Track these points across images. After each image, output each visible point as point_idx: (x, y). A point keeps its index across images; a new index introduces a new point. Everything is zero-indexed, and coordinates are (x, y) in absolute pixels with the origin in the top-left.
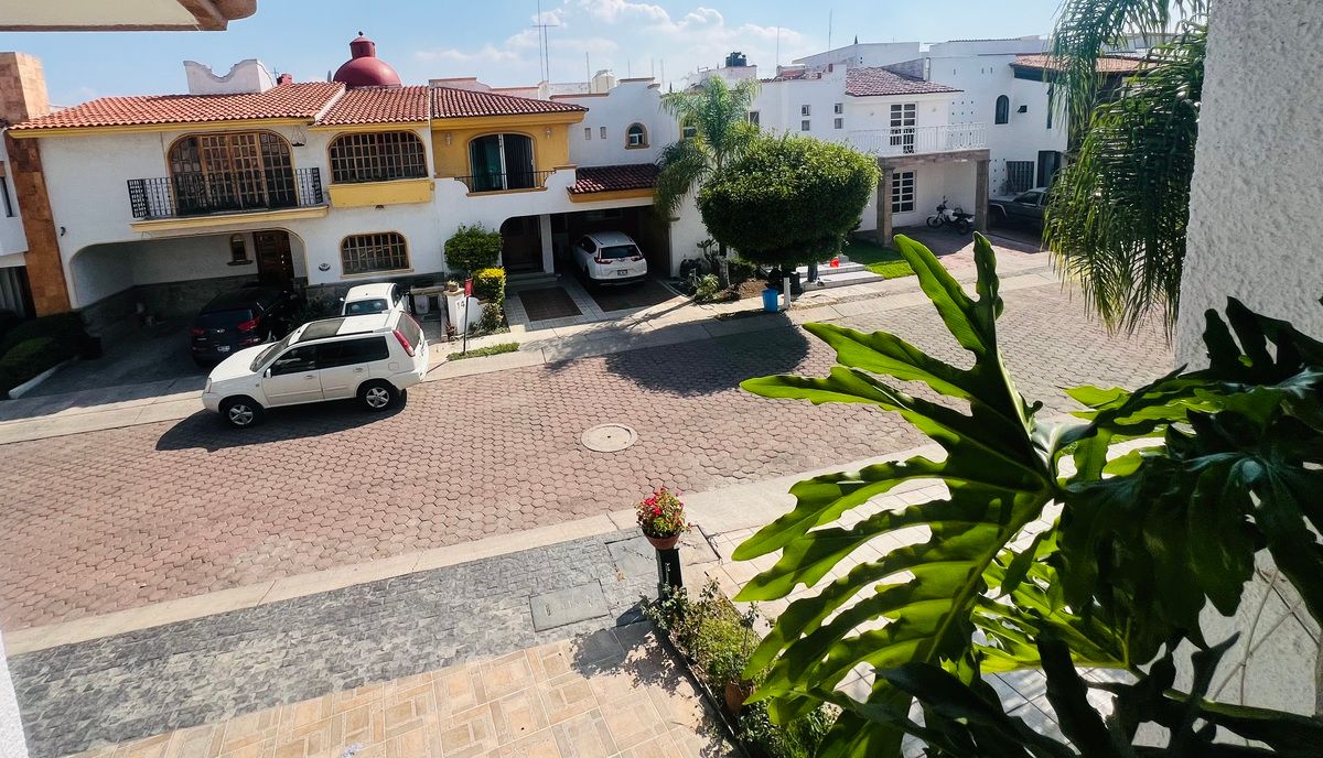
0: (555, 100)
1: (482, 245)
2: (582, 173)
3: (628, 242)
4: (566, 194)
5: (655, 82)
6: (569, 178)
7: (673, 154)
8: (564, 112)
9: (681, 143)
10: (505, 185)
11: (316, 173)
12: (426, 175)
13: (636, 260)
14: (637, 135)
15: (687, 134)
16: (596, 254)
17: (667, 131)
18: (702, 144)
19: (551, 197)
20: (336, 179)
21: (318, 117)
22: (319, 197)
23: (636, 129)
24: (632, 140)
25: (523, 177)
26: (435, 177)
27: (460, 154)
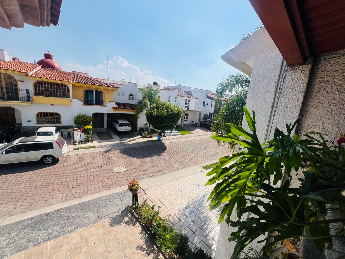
0: (111, 84)
1: (86, 119)
2: (117, 104)
3: (127, 122)
4: (112, 108)
5: (137, 84)
6: (113, 104)
7: (140, 102)
8: (113, 88)
9: (142, 100)
10: (94, 104)
11: (28, 91)
12: (69, 97)
13: (129, 127)
14: (131, 96)
15: (144, 98)
16: (119, 124)
17: (139, 97)
18: (147, 101)
19: (108, 108)
20: (36, 94)
21: (30, 74)
22: (29, 99)
23: (131, 95)
24: (130, 97)
25: (99, 102)
26: (72, 99)
27: (81, 93)
